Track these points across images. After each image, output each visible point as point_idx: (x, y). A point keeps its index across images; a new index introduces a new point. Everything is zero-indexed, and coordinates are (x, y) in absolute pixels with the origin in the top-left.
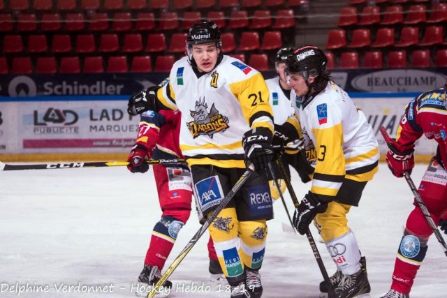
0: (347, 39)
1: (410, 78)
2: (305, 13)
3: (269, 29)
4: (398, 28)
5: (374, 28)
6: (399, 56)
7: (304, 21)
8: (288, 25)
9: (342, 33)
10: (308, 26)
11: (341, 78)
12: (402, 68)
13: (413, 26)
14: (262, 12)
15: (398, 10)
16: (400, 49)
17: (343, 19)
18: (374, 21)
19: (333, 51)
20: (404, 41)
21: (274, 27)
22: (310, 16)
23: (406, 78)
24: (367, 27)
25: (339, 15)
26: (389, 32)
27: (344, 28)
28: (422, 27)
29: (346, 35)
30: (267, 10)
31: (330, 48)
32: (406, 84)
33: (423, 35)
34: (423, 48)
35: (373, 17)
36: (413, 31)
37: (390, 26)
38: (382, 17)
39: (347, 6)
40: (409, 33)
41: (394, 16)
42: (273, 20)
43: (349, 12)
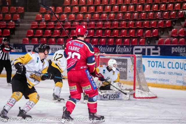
1: (56, 48)
2: (19, 23)
3: (6, 28)
4: (52, 30)
5: (44, 30)
6: (53, 40)
7: (19, 25)
8: (12, 27)
9: (32, 31)
10: (20, 28)
12: (54, 45)
13: (58, 29)
14: (3, 22)
15: (52, 23)
16: (53, 38)
17: (32, 26)
18: (44, 27)
19: (29, 37)
20: (54, 35)
21: (7, 28)
22: (21, 24)
23: (55, 48)
24: (41, 29)
25: (31, 24)
26: (49, 31)
27: (33, 29)
28: (61, 30)
29: (34, 32)
30: (5, 21)
32: (55, 50)
33: (61, 33)
34: (62, 38)
35: (44, 26)
36: (58, 31)
37: (50, 29)
38: (47, 26)
39: (34, 21)
40: (57, 32)
41: (52, 26)
42: (7, 25)
43: (35, 23)
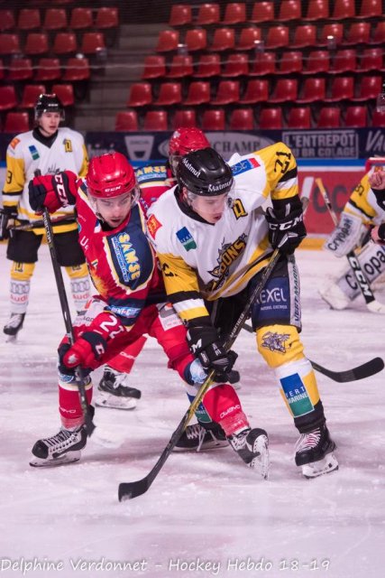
0: (154, 95)
1: (229, 144)
2: (101, 62)
3: (58, 81)
4: (215, 82)
5: (187, 82)
6: (215, 115)
7: (101, 72)
8: (82, 77)
9: (147, 87)
10: (106, 79)
11: (147, 142)
12: (220, 131)
13: (233, 79)
14: (50, 60)
15: (214, 60)
16: (217, 107)
17: (148, 71)
18: (186, 73)
19: (137, 109)
20: (222, 98)
21: (64, 79)
22: (108, 67)
23: (224, 143)
24: (177, 80)
25: (143, 66)
26: (204, 86)
27: (150, 81)
28: (243, 81)
29: (152, 89)
30: (54, 58)
31: (133, 105)
32: (224, 150)
33: (245, 91)
34: (246, 107)
35: (184, 68)
36: (233, 85)
37: (205, 80)
38: (195, 68)
39: (152, 55)
40: (228, 88)
41: (210, 68)
42: (63, 71)
43: (156, 62)
